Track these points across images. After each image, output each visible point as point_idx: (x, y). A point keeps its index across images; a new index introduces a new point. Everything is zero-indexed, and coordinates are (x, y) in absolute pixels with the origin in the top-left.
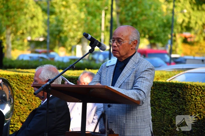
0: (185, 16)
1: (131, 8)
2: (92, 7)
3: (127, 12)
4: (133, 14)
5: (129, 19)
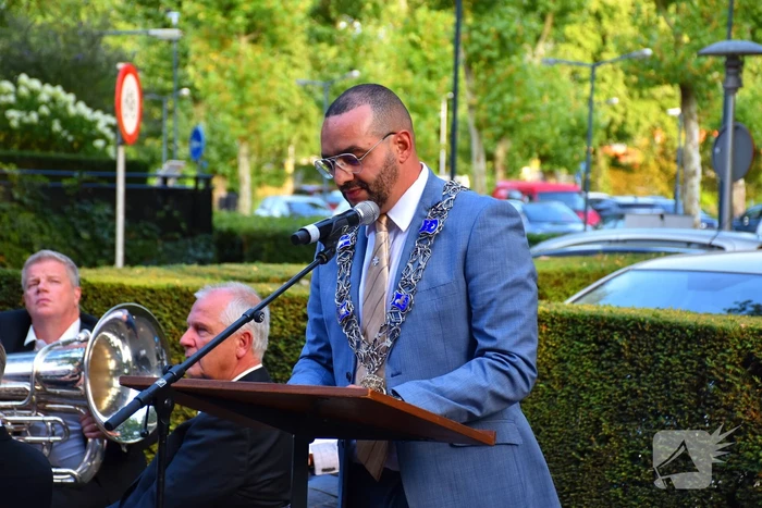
0: (615, 110)
1: (501, 95)
2: (418, 94)
3: (491, 106)
4: (503, 110)
5: (496, 119)
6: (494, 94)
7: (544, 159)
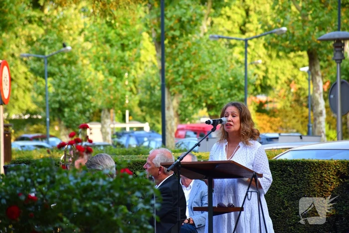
0: (258, 68)
1: (182, 62)
6: (178, 61)
7: (210, 107)
